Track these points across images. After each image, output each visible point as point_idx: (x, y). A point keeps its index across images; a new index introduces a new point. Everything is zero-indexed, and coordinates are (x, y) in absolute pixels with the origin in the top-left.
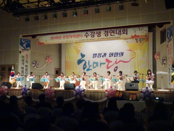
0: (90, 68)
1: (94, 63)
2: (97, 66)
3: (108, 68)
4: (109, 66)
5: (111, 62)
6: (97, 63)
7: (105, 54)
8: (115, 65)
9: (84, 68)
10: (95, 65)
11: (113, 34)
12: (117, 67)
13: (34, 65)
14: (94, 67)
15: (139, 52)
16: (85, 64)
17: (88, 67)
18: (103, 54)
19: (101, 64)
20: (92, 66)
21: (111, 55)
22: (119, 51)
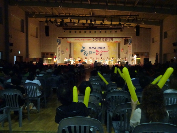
0: (88, 54)
1: (90, 52)
2: (91, 53)
3: (97, 54)
4: (98, 53)
5: (99, 51)
6: (91, 52)
7: (96, 48)
8: (101, 53)
9: (84, 54)
10: (90, 53)
11: (106, 40)
12: (101, 54)
13: (62, 53)
14: (90, 54)
15: (112, 47)
16: (85, 52)
17: (86, 54)
18: (94, 48)
19: (93, 52)
20: (89, 53)
21: (99, 48)
22: (103, 46)
